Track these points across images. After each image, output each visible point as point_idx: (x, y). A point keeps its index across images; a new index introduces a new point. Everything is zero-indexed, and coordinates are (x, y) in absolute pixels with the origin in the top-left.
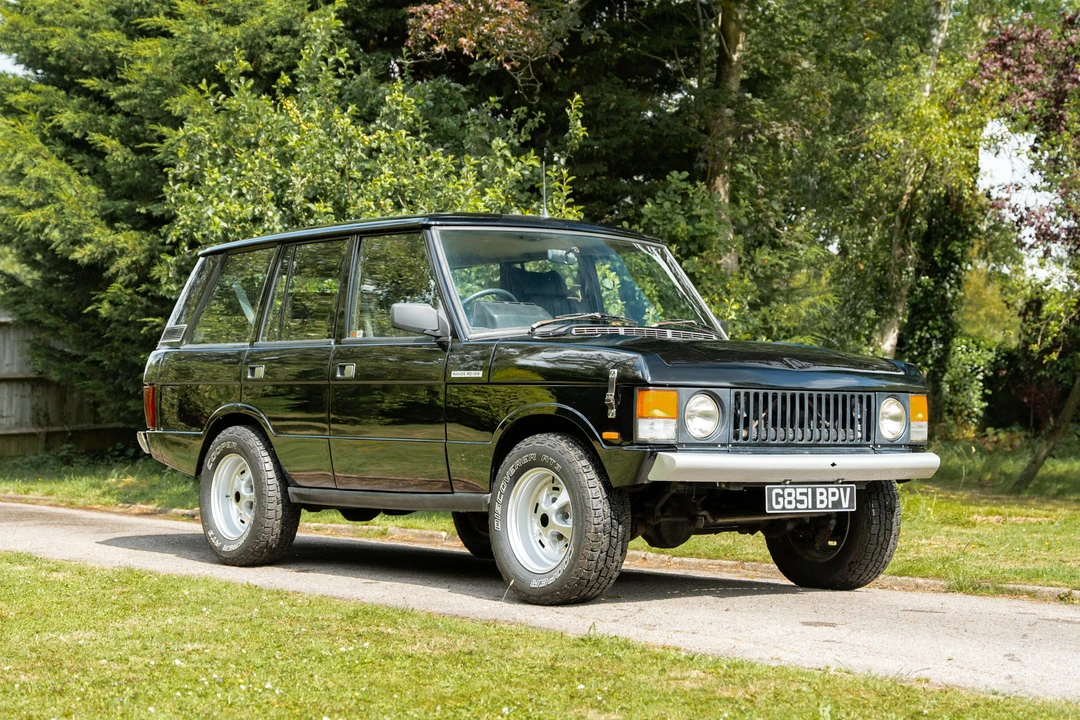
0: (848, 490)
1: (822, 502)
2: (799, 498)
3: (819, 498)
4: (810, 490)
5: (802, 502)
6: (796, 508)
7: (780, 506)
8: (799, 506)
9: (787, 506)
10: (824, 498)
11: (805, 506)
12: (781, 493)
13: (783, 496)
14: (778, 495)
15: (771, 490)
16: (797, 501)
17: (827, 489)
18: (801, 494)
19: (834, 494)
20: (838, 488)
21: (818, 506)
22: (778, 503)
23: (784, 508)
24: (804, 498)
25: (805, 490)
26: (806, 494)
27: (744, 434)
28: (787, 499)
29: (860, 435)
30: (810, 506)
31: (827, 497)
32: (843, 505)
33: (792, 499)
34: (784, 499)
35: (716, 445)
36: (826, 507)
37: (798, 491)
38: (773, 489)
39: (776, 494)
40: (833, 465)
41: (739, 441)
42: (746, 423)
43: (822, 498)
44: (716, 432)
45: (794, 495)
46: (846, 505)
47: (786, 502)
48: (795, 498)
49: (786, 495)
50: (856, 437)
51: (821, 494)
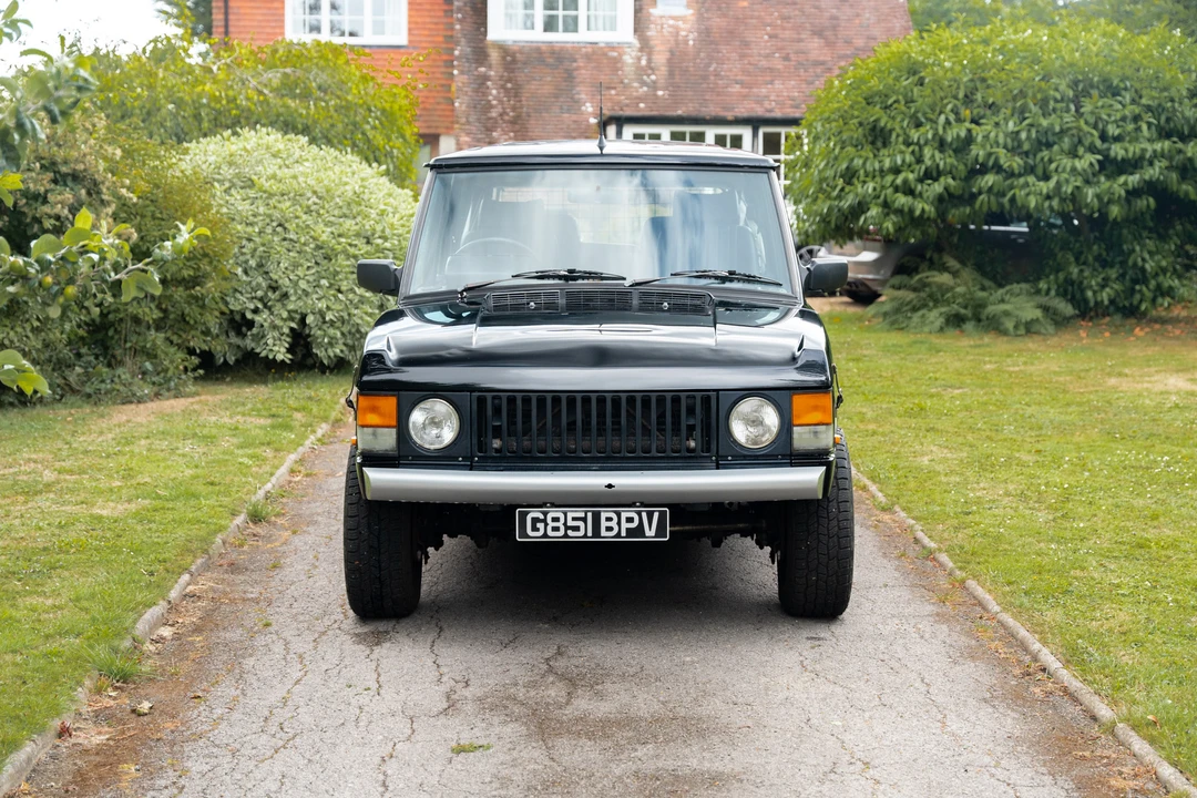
0: (656, 515)
1: (609, 529)
2: (570, 523)
3: (604, 524)
4: (590, 515)
5: (577, 529)
6: (566, 536)
7: (541, 533)
8: (570, 533)
9: (550, 533)
10: (613, 524)
11: (581, 533)
12: (542, 517)
13: (544, 521)
14: (535, 520)
15: (523, 516)
16: (567, 528)
17: (618, 514)
18: (574, 519)
19: (631, 520)
20: (639, 513)
21: (604, 533)
22: (535, 529)
23: (545, 535)
24: (581, 524)
25: (583, 515)
26: (584, 520)
27: (495, 446)
28: (551, 524)
29: (692, 444)
30: (590, 534)
31: (619, 523)
32: (648, 533)
33: (560, 524)
34: (546, 525)
35: (456, 459)
36: (618, 535)
37: (570, 516)
38: (528, 513)
39: (533, 519)
40: (610, 486)
41: (488, 454)
42: (497, 433)
43: (609, 524)
44: (454, 443)
45: (562, 520)
46: (653, 533)
47: (549, 528)
48: (565, 524)
49: (549, 520)
50: (684, 447)
51: (609, 519)
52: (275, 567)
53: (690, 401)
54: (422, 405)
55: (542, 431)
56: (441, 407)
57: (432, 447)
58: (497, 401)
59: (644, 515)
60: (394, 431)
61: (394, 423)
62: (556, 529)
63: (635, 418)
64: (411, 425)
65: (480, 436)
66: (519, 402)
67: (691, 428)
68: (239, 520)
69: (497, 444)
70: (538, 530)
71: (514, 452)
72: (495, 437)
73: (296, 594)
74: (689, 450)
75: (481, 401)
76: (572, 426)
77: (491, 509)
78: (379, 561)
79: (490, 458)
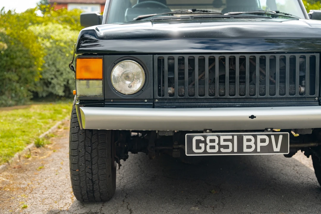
0: (281, 137)
1: (249, 147)
2: (222, 143)
3: (245, 144)
4: (236, 138)
5: (227, 147)
6: (219, 152)
7: (201, 150)
8: (222, 150)
9: (208, 150)
10: (252, 143)
11: (230, 150)
12: (203, 139)
13: (205, 142)
14: (198, 142)
15: (190, 139)
16: (220, 146)
17: (255, 136)
18: (225, 140)
19: (263, 141)
20: (269, 136)
21: (245, 150)
22: (198, 147)
23: (205, 152)
24: (230, 144)
25: (231, 137)
26: (232, 141)
28: (209, 144)
29: (303, 89)
30: (236, 150)
31: (256, 143)
32: (275, 149)
33: (215, 144)
34: (206, 144)
35: (143, 101)
36: (255, 151)
37: (222, 138)
38: (193, 136)
39: (197, 140)
40: (252, 117)
41: (165, 97)
42: (171, 83)
43: (249, 143)
44: (141, 90)
45: (217, 141)
46: (278, 149)
47: (208, 147)
48: (219, 144)
49: (208, 141)
50: (297, 91)
51: (249, 140)
52: (41, 169)
53: (302, 60)
54: (123, 63)
56: (133, 67)
57: (127, 93)
58: (171, 61)
59: (273, 137)
60: (101, 82)
61: (101, 77)
62: (212, 147)
63: (265, 71)
64: (112, 77)
66: (186, 61)
67: (302, 78)
68: (30, 146)
69: (170, 90)
70: (200, 148)
71: (183, 96)
72: (169, 86)
73: (47, 185)
74: (301, 94)
75: (161, 61)
76: (222, 78)
77: (167, 135)
78: (91, 169)
79: (166, 99)
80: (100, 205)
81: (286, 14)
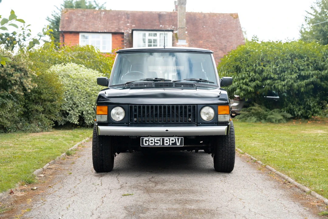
0: (180, 139)
1: (167, 143)
3: (165, 142)
4: (161, 139)
5: (158, 143)
6: (155, 145)
8: (156, 144)
9: (150, 144)
10: (168, 142)
11: (159, 144)
12: (148, 140)
13: (149, 141)
14: (146, 141)
15: (143, 139)
16: (155, 143)
17: (169, 139)
18: (157, 140)
19: (172, 141)
21: (165, 144)
22: (146, 143)
23: (149, 145)
24: (159, 142)
25: (159, 139)
27: (135, 120)
28: (150, 142)
29: (190, 120)
30: (161, 144)
31: (169, 141)
32: (178, 144)
33: (153, 142)
34: (149, 142)
35: (124, 123)
36: (169, 145)
37: (156, 139)
40: (167, 130)
41: (133, 122)
42: (135, 116)
43: (167, 142)
44: (123, 119)
46: (179, 144)
47: (150, 143)
48: (154, 142)
49: (150, 140)
50: (188, 120)
51: (167, 140)
52: (73, 163)
53: (190, 108)
54: (115, 108)
55: (148, 116)
56: (120, 110)
57: (117, 120)
58: (135, 107)
59: (176, 139)
60: (107, 116)
61: (107, 114)
62: (152, 143)
63: (174, 113)
64: (111, 114)
65: (131, 118)
66: (142, 108)
67: (190, 115)
69: (135, 119)
70: (147, 143)
71: (140, 122)
72: (135, 118)
73: (79, 168)
74: (189, 121)
75: (131, 107)
76: (156, 115)
77: (134, 138)
78: (102, 154)
79: (133, 123)
80: (106, 173)
81: (205, 80)
